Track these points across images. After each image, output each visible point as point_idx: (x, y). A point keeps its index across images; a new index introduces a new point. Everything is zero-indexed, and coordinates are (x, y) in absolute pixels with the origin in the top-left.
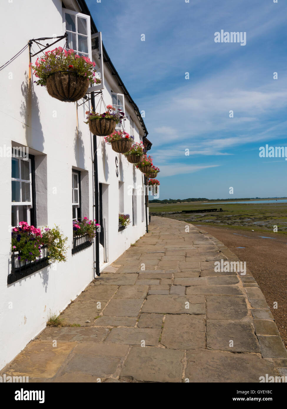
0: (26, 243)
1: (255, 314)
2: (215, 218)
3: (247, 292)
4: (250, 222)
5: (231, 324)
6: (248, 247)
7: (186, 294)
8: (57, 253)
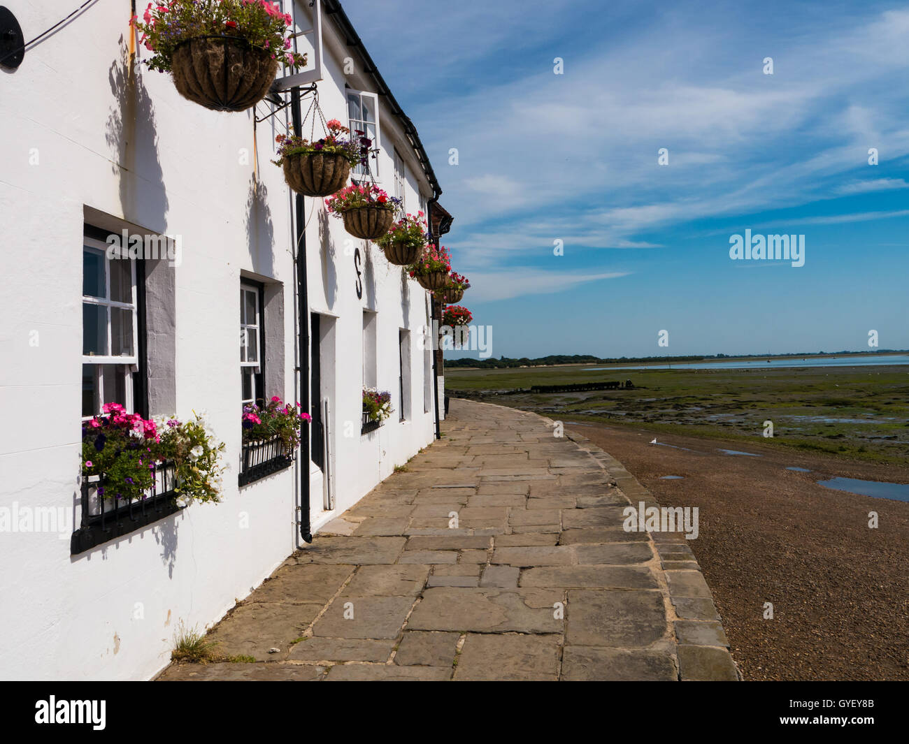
0: (118, 454)
1: (685, 633)
2: (613, 404)
3: (669, 580)
4: (698, 415)
5: (623, 657)
6: (688, 476)
7: (520, 587)
8: (198, 482)
